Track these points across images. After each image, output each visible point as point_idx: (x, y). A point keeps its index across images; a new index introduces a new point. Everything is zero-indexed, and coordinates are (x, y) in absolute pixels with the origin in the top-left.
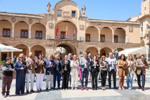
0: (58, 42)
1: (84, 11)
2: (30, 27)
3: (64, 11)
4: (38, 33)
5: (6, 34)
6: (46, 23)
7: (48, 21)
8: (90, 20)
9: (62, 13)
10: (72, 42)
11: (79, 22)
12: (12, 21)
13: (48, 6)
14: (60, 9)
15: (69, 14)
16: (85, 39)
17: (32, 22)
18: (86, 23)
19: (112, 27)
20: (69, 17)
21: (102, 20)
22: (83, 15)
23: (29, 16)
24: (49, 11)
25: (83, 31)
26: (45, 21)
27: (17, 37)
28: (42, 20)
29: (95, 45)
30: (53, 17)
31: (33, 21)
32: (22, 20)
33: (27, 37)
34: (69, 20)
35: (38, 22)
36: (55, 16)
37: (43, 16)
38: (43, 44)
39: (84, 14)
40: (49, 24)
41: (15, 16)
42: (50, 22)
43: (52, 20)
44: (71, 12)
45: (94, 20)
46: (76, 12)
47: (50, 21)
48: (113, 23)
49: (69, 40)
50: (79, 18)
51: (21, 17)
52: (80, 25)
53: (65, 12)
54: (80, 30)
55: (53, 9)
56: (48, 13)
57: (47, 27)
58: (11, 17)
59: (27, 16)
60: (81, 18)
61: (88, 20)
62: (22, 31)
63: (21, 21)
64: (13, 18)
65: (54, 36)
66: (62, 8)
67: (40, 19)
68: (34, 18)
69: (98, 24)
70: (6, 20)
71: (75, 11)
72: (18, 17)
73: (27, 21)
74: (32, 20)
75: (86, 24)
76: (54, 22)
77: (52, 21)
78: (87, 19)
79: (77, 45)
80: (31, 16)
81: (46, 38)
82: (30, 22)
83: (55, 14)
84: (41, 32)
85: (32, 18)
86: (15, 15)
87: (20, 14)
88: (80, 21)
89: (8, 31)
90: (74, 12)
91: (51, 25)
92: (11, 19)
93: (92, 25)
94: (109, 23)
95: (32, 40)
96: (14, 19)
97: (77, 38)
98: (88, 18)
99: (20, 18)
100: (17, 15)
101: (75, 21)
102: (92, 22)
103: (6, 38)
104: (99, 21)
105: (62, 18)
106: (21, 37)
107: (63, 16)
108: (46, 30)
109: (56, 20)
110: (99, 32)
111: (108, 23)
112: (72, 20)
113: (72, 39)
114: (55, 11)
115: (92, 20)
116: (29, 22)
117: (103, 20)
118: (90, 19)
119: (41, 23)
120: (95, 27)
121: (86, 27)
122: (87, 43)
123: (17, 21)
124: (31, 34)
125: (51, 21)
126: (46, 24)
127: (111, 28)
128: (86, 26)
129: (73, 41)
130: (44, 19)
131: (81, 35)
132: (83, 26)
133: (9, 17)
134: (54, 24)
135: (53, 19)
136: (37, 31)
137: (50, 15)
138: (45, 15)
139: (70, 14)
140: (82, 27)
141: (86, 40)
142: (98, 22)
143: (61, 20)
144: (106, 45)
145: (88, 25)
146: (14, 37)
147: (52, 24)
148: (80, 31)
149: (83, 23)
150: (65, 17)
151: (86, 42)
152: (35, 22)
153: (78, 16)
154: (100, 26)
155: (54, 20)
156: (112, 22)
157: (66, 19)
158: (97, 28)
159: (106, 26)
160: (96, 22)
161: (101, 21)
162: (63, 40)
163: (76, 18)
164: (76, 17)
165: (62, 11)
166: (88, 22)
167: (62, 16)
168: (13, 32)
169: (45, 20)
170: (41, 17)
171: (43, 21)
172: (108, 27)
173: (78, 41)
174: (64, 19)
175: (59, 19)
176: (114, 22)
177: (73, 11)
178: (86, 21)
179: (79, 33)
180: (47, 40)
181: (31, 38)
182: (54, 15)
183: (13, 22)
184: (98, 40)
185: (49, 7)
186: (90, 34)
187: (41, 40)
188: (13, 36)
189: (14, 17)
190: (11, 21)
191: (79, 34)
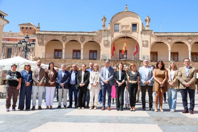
0: (115, 63)
1: (147, 22)
2: (82, 46)
3: (122, 25)
5: (58, 55)
6: (100, 41)
7: (103, 38)
8: (156, 34)
9: (120, 27)
11: (141, 36)
12: (63, 40)
13: (103, 20)
14: (118, 22)
15: (129, 28)
17: (85, 40)
18: (151, 38)
19: (187, 42)
20: (128, 32)
21: (173, 33)
22: (147, 28)
23: (81, 34)
24: (104, 26)
25: (147, 48)
26: (99, 38)
27: (68, 59)
28: (96, 37)
30: (109, 33)
31: (86, 39)
32: (73, 39)
33: (80, 58)
34: (129, 35)
35: (91, 40)
36: (111, 31)
37: (97, 33)
39: (148, 26)
40: (104, 41)
41: (66, 35)
42: (106, 38)
43: (108, 36)
44: (131, 25)
45: (161, 33)
46: (137, 25)
47: (105, 38)
48: (189, 36)
49: (128, 60)
50: (141, 32)
51: (72, 35)
52: (143, 41)
53: (123, 26)
54: (143, 47)
55: (109, 23)
56: (103, 29)
57: (102, 45)
58: (62, 36)
59: (79, 33)
60: (144, 31)
61: (153, 33)
62: (74, 51)
63: (72, 40)
64: (64, 37)
65: (110, 55)
66: (120, 21)
67: (93, 36)
68: (86, 35)
69: (167, 38)
70: (56, 39)
71: (136, 23)
72: (69, 35)
73: (79, 39)
74: (84, 37)
75: (150, 39)
76: (110, 39)
77: (108, 38)
78: (152, 32)
79: (140, 66)
80: (83, 34)
81: (101, 59)
83: (112, 29)
84: (96, 51)
85: (84, 35)
86: (66, 33)
87: (71, 32)
88: (143, 35)
89: (60, 52)
90: (134, 25)
91: (106, 42)
92: (61, 38)
93: (160, 40)
94: (183, 36)
95: (84, 61)
96: (65, 38)
97: (139, 58)
99: (71, 36)
100: (68, 34)
101: (137, 36)
102: (158, 37)
103: (57, 59)
104: (169, 34)
105: (120, 33)
106: (73, 58)
107: (121, 31)
108: (101, 48)
109: (112, 36)
110: (170, 49)
111: (181, 36)
112: (132, 35)
113: (132, 59)
114: (111, 25)
115: (158, 33)
116: (81, 40)
117: (174, 33)
118: (156, 33)
119: (95, 40)
120: (163, 42)
121: (151, 43)
122: (153, 63)
123: (68, 40)
124: (83, 55)
125: (106, 37)
126: (101, 42)
127: (186, 43)
128: (151, 41)
129: (134, 60)
130: (98, 36)
131: (145, 53)
132: (147, 41)
133: (60, 36)
134: (110, 41)
136: (91, 51)
137: (105, 30)
138: (100, 32)
139: (130, 28)
140: (145, 43)
141: (151, 60)
142: (167, 36)
143: (119, 35)
144: (180, 65)
145: (153, 40)
146: (65, 59)
147: (107, 41)
148: (144, 48)
149: (147, 37)
150: (123, 32)
151: (151, 62)
152: (87, 39)
153: (140, 30)
154: (170, 41)
155: (110, 36)
156: (187, 34)
157: (124, 35)
158: (166, 43)
159: (179, 40)
160: (164, 36)
161: (171, 34)
162: (121, 60)
163: (138, 33)
164: (137, 31)
165: (120, 25)
166: (154, 37)
167: (120, 31)
168: (64, 52)
169: (99, 37)
170: (95, 34)
171: (97, 38)
172: (182, 41)
173: (140, 60)
174: (122, 34)
175: (117, 35)
176: (191, 34)
177: (133, 24)
178: (151, 36)
179: (142, 50)
180: (101, 61)
181: (83, 59)
182: (110, 31)
183: (64, 41)
184: (168, 60)
185: (104, 22)
186: (157, 52)
187: (94, 61)
188: (63, 57)
189: (65, 35)
190: (61, 41)
191: (141, 52)
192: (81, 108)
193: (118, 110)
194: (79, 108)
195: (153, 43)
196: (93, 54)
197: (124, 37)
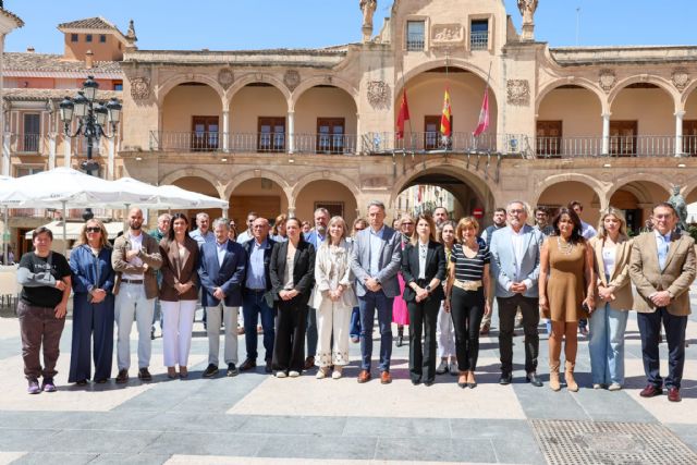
0: (408, 166)
1: (527, 13)
2: (291, 103)
3: (433, 23)
4: (326, 129)
5: (204, 139)
6: (356, 85)
7: (366, 74)
8: (558, 56)
9: (426, 33)
10: (474, 160)
11: (505, 66)
12: (221, 84)
13: (365, 7)
14: (419, 13)
15: (459, 35)
16: (533, 147)
17: (299, 82)
18: (541, 70)
19: (670, 82)
20: (457, 48)
21: (619, 50)
22: (524, 36)
23: (285, 58)
24: (368, 28)
25: (522, 109)
26: (353, 75)
27: (240, 151)
28: (341, 69)
29: (583, 170)
30: (386, 53)
31: (303, 78)
32: (258, 79)
33: (282, 149)
34: (458, 60)
35: (321, 81)
36: (393, 48)
37: (344, 54)
38: (344, 175)
39: (528, 27)
40: (371, 84)
41: (232, 64)
42: (375, 75)
43: (383, 65)
44: (466, 24)
45: (577, 51)
46: (490, 21)
47: (372, 72)
48: (679, 61)
49: (457, 154)
50: (505, 51)
51: (254, 65)
52: (510, 84)
53: (437, 29)
54: (508, 106)
55: (387, 19)
56: (363, 39)
57: (361, 99)
58: (217, 69)
59: (277, 58)
60: (514, 47)
61: (547, 53)
62: (263, 121)
63: (254, 81)
64: (226, 71)
65: (392, 137)
66: (426, 8)
67: (329, 67)
68: (304, 65)
69: (597, 70)
70: (197, 80)
71: (484, 18)
72: (241, 65)
73: (278, 79)
74: (297, 73)
75: (537, 75)
76: (390, 77)
77: (383, 72)
78: (543, 49)
79: (498, 173)
80: (293, 58)
81: (359, 149)
82: (289, 83)
83: (396, 40)
84: (341, 122)
85: (296, 64)
86: (231, 58)
87: (250, 53)
88: (510, 62)
89: (211, 127)
90: (479, 24)
91: (375, 90)
92: (215, 77)
93: (570, 79)
94: (656, 63)
95: (300, 158)
96: (228, 75)
97: (495, 144)
98: (547, 48)
99: (250, 70)
100: (240, 59)
101: (490, 65)
102: (566, 65)
103: (202, 154)
104: (606, 55)
105: (428, 54)
106: (261, 149)
107: (430, 48)
108: (359, 112)
109: (399, 66)
110: (606, 111)
111: (650, 62)
112: (471, 61)
113: (472, 148)
114: (394, 25)
115: (566, 52)
116: (285, 81)
117: (625, 50)
118: (557, 51)
119: (335, 82)
120: (584, 85)
121: (541, 89)
122: (543, 162)
123: (239, 84)
124: (295, 135)
125: (378, 71)
126: (358, 88)
127: (668, 86)
128: (540, 83)
129: (477, 154)
130: (346, 65)
131: (516, 125)
132: (525, 83)
133: (210, 68)
134: (392, 86)
135: (387, 60)
136: (321, 122)
137: (372, 45)
138: (353, 50)
139: (463, 36)
140: (516, 90)
141: (538, 152)
142: (599, 63)
143: (422, 62)
144: (642, 169)
145: (548, 78)
146: (231, 151)
147: (381, 84)
148: (513, 108)
149: (523, 69)
150: (438, 49)
151: (539, 157)
152: (309, 80)
153: (501, 40)
154: (607, 80)
155: (388, 66)
156: (672, 54)
157: (442, 60)
158: (593, 89)
159: (642, 77)
160: (587, 64)
161: (613, 55)
162: (431, 152)
163: (492, 52)
164: (490, 47)
165: (426, 23)
166: (550, 66)
167: (426, 49)
168: (225, 129)
169: (352, 71)
170: (336, 59)
171: (345, 74)
172: (652, 81)
173: (500, 154)
174: (433, 58)
175: (415, 61)
176: (685, 53)
177: (476, 18)
178: (540, 61)
179: (504, 118)
180: (360, 158)
181: (295, 153)
182: (389, 46)
183: (226, 87)
184: (599, 149)
185: (369, 12)
186: (560, 122)
187: (336, 157)
188: (225, 146)
189: (227, 66)
190: (216, 85)
191: (504, 125)
192: (287, 375)
193: (417, 382)
194: (280, 373)
195: (545, 89)
196: (331, 132)
197: (441, 70)
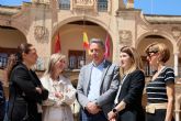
4: (4, 55)
6: (27, 28)
8: (148, 18)
11: (118, 22)
15: (91, 2)
18: (138, 26)
20: (90, 10)
22: (128, 5)
28: (18, 17)
30: (46, 10)
34: (91, 18)
35: (4, 23)
36: (51, 7)
37: (20, 8)
42: (40, 23)
43: (44, 18)
45: (158, 16)
47: (37, 21)
50: (117, 13)
52: (121, 32)
57: (30, 37)
60: (123, 11)
61: (142, 16)
67: (10, 15)
69: (170, 28)
75: (136, 28)
76: (49, 24)
77: (44, 22)
78: (139, 14)
83: (53, 2)
88: (120, 20)
91: (39, 32)
93: (155, 32)
98: (142, 13)
102: (152, 23)
104: (175, 19)
105: (72, 12)
107: (74, 9)
109: (55, 18)
110: (176, 50)
112: (98, 18)
118: (148, 15)
121: (138, 37)
125: (41, 20)
126: (28, 30)
128: (138, 33)
134: (50, 29)
135: (47, 14)
136: (1, 50)
139: (93, 2)
140: (124, 36)
142: (171, 23)
143: (68, 17)
145: (142, 31)
147: (43, 28)
149: (128, 25)
150: (79, 10)
153: (116, 7)
154: (176, 34)
155: (48, 18)
157: (81, 16)
158: (168, 38)
162: (74, 70)
163: (110, 13)
164: (109, 11)
167: (71, 9)
169: (24, 19)
170: (14, 11)
171: (20, 20)
174: (76, 15)
175: (64, 16)
178: (138, 21)
182: (49, 5)
195: (141, 37)
197: (79, 23)
